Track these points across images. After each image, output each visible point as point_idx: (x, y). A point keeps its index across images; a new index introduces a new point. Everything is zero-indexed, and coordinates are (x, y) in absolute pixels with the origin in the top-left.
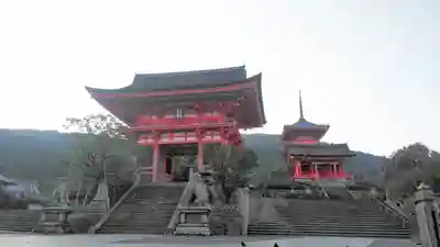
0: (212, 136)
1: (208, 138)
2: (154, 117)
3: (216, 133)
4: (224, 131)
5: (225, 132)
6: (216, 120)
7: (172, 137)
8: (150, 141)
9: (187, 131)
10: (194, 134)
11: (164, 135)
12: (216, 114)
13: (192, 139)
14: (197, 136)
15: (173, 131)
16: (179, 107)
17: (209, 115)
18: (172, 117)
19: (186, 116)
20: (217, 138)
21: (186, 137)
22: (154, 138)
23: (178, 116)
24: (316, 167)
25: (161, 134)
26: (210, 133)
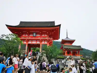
1: (43, 43)
2: (26, 35)
3: (46, 41)
4: (48, 41)
9: (36, 40)
12: (46, 35)
13: (38, 43)
14: (40, 42)
15: (32, 40)
17: (43, 35)
19: (37, 35)
20: (46, 43)
21: (36, 42)
22: (26, 42)
23: (34, 35)
24: (72, 53)
25: (28, 41)
26: (44, 41)
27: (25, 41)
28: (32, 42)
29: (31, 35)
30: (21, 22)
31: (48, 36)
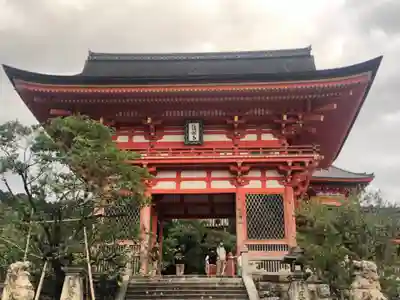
0: (264, 179)
1: (255, 185)
2: (139, 139)
3: (269, 174)
5: (294, 173)
6: (267, 149)
9: (209, 168)
10: (226, 174)
11: (161, 175)
12: (268, 137)
13: (221, 184)
14: (232, 180)
15: (179, 168)
16: (193, 120)
17: (251, 137)
18: (179, 138)
19: (207, 138)
20: (273, 185)
21: (208, 180)
23: (191, 139)
25: (155, 173)
26: (258, 174)
28: (178, 180)
29: (167, 138)
30: (92, 54)
31: (285, 142)
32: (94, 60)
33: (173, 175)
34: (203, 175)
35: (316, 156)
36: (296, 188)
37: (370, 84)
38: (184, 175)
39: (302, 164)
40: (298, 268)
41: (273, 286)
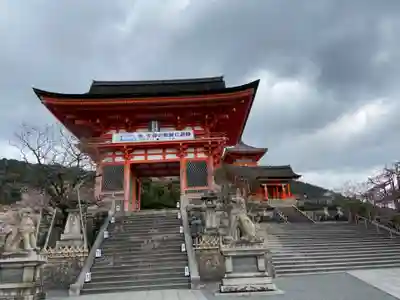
0: (196, 153)
1: (191, 156)
3: (198, 150)
4: (211, 148)
5: (213, 149)
7: (146, 155)
8: (119, 159)
10: (175, 151)
11: (136, 153)
13: (171, 157)
17: (190, 128)
18: (145, 130)
20: (201, 156)
21: (164, 154)
22: (124, 157)
23: (153, 130)
24: (266, 189)
25: (132, 151)
26: (193, 150)
27: (120, 153)
30: (95, 82)
31: (208, 130)
32: (96, 85)
33: (143, 152)
34: (161, 151)
35: (224, 138)
36: (215, 157)
37: (254, 96)
38: (149, 152)
39: (216, 143)
40: (210, 203)
41: (198, 213)
